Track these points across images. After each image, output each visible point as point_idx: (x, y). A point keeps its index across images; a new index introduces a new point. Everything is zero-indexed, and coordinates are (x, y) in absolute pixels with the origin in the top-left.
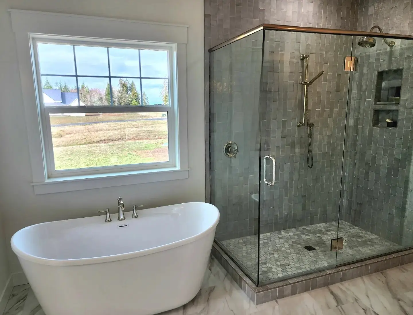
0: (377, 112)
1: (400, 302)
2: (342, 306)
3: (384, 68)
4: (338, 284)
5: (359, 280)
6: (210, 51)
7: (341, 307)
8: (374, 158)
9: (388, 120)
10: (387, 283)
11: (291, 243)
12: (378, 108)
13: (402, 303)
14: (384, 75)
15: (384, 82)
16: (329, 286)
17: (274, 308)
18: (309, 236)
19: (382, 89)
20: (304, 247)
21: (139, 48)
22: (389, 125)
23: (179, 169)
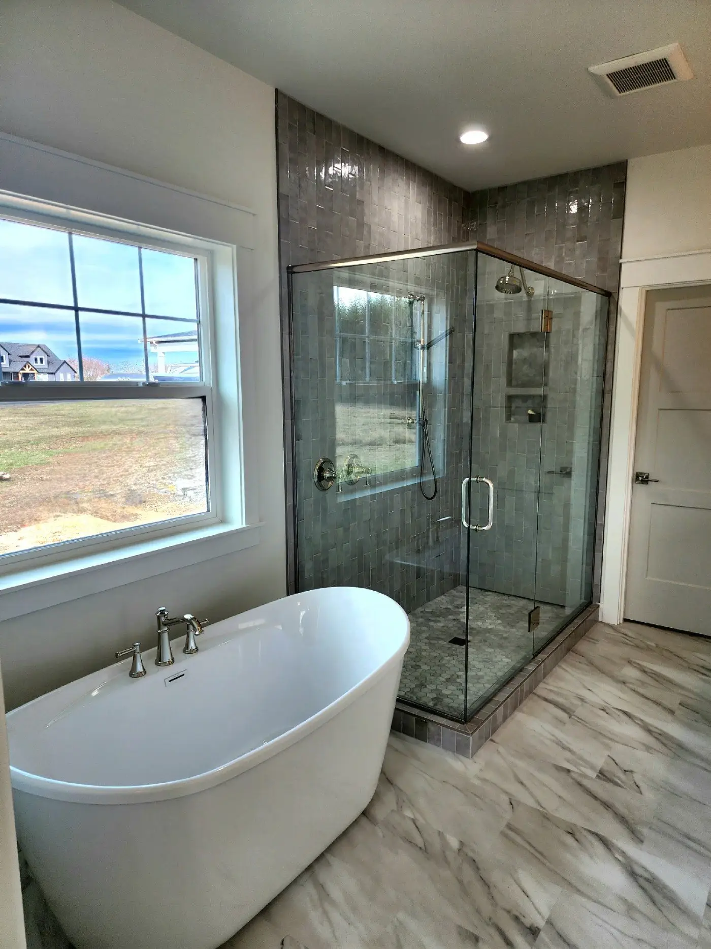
0: (510, 398)
1: (628, 685)
2: (575, 714)
3: (520, 328)
4: (541, 685)
5: (558, 670)
6: (289, 273)
7: (574, 716)
8: (512, 473)
9: (530, 412)
10: (591, 663)
11: (426, 641)
12: (513, 391)
13: (631, 686)
14: (516, 340)
15: (515, 350)
16: (535, 691)
17: (498, 752)
18: (439, 621)
19: (514, 362)
20: (450, 642)
21: (140, 245)
22: (532, 419)
23: (244, 525)
